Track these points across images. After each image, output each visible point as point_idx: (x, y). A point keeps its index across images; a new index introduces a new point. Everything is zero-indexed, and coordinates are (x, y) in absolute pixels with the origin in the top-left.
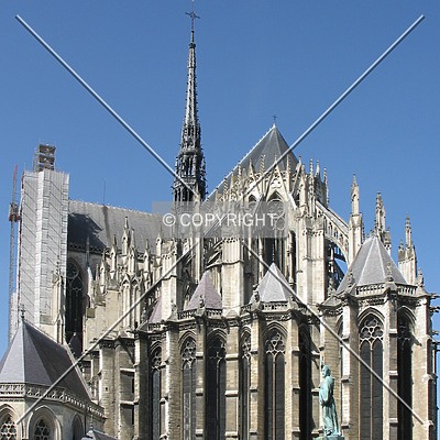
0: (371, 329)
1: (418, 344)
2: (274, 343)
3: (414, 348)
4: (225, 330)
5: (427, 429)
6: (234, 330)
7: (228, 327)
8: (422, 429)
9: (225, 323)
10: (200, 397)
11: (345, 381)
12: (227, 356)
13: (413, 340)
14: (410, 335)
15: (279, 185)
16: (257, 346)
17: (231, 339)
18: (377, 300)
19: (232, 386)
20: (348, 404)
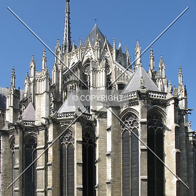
0: (130, 122)
1: (169, 130)
2: (67, 138)
3: (166, 133)
4: (37, 133)
5: (175, 183)
6: (42, 132)
7: (38, 131)
8: (172, 183)
9: (36, 129)
10: (17, 170)
11: (108, 155)
12: (37, 148)
13: (165, 128)
14: (162, 125)
15: (90, 55)
16: (52, 139)
17: (40, 137)
18: (133, 103)
19: (41, 164)
20: (110, 169)
